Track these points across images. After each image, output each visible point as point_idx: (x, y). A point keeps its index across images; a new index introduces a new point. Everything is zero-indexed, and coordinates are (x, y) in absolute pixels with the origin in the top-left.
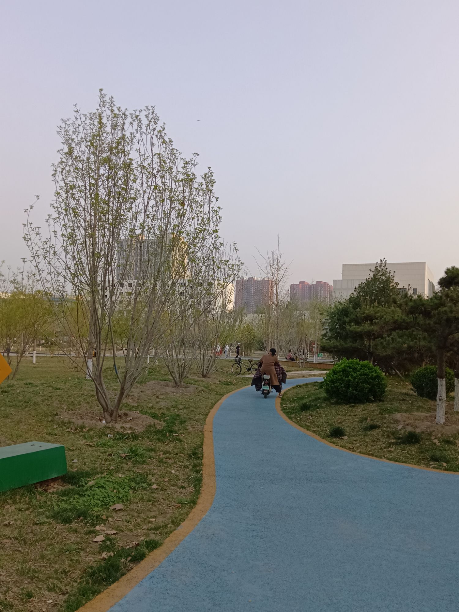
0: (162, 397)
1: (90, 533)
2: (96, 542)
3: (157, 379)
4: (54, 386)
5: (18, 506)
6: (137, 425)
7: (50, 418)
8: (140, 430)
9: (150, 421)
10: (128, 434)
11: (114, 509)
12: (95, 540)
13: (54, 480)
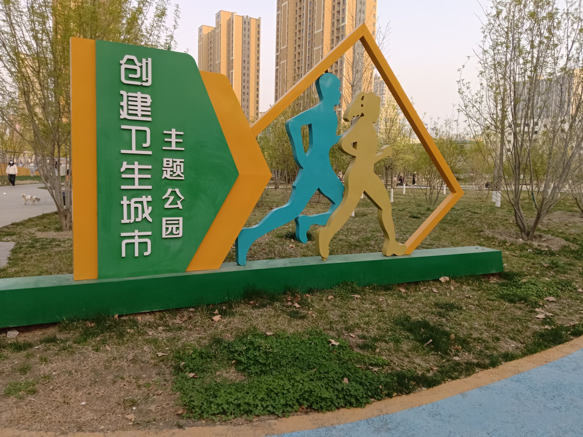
0: (570, 225)
1: (532, 312)
2: (538, 318)
3: (563, 210)
4: (473, 211)
5: (471, 287)
6: (553, 244)
7: (477, 234)
8: (556, 249)
9: (564, 242)
10: (545, 251)
11: (547, 300)
12: (537, 316)
13: (493, 275)
